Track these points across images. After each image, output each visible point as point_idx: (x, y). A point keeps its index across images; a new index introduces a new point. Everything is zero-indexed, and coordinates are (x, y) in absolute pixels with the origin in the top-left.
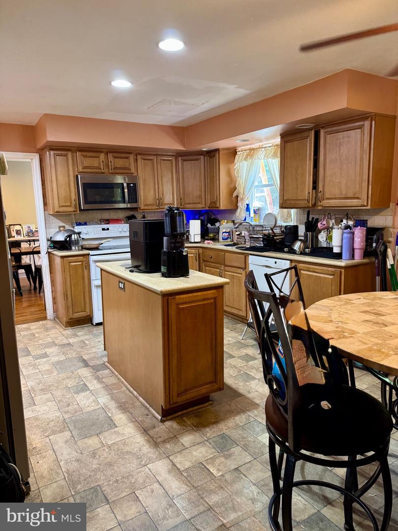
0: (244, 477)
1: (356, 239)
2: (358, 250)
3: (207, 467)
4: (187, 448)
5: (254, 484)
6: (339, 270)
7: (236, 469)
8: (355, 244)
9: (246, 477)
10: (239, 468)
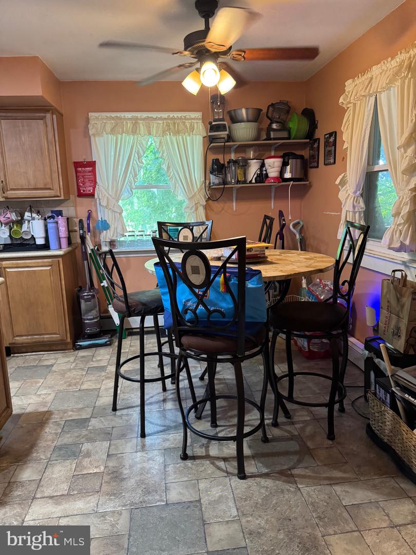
0: (123, 455)
1: (60, 228)
2: (64, 239)
3: (83, 473)
4: (41, 479)
5: (136, 452)
6: (57, 259)
7: (108, 456)
8: (60, 234)
9: (123, 453)
10: (110, 453)
